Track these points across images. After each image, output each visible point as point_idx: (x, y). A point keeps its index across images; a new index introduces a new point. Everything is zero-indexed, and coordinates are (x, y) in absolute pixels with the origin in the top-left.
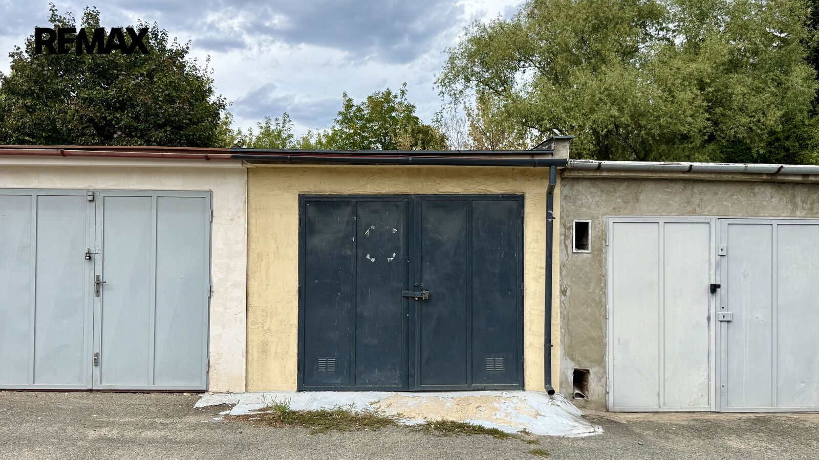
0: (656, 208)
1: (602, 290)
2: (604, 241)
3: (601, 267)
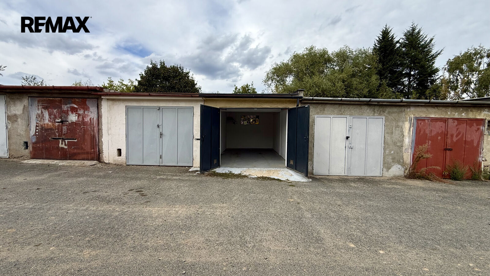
0: (330, 113)
2: (314, 123)
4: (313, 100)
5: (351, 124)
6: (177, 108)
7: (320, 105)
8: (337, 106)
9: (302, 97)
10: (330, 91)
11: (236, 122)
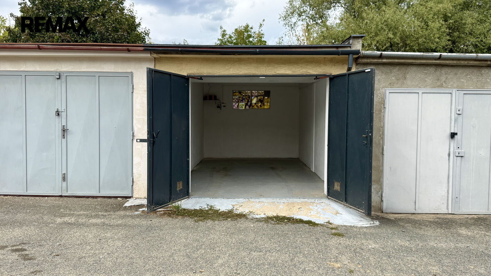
0: (417, 83)
1: (380, 136)
2: (382, 105)
3: (380, 122)
4: (381, 57)
5: (460, 107)
6: (97, 75)
7: (398, 67)
8: (432, 69)
9: (357, 52)
10: (418, 39)
11: (222, 105)
